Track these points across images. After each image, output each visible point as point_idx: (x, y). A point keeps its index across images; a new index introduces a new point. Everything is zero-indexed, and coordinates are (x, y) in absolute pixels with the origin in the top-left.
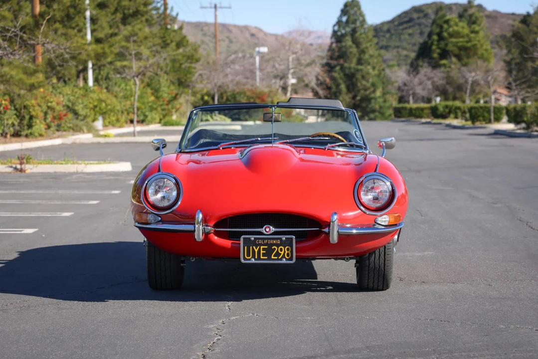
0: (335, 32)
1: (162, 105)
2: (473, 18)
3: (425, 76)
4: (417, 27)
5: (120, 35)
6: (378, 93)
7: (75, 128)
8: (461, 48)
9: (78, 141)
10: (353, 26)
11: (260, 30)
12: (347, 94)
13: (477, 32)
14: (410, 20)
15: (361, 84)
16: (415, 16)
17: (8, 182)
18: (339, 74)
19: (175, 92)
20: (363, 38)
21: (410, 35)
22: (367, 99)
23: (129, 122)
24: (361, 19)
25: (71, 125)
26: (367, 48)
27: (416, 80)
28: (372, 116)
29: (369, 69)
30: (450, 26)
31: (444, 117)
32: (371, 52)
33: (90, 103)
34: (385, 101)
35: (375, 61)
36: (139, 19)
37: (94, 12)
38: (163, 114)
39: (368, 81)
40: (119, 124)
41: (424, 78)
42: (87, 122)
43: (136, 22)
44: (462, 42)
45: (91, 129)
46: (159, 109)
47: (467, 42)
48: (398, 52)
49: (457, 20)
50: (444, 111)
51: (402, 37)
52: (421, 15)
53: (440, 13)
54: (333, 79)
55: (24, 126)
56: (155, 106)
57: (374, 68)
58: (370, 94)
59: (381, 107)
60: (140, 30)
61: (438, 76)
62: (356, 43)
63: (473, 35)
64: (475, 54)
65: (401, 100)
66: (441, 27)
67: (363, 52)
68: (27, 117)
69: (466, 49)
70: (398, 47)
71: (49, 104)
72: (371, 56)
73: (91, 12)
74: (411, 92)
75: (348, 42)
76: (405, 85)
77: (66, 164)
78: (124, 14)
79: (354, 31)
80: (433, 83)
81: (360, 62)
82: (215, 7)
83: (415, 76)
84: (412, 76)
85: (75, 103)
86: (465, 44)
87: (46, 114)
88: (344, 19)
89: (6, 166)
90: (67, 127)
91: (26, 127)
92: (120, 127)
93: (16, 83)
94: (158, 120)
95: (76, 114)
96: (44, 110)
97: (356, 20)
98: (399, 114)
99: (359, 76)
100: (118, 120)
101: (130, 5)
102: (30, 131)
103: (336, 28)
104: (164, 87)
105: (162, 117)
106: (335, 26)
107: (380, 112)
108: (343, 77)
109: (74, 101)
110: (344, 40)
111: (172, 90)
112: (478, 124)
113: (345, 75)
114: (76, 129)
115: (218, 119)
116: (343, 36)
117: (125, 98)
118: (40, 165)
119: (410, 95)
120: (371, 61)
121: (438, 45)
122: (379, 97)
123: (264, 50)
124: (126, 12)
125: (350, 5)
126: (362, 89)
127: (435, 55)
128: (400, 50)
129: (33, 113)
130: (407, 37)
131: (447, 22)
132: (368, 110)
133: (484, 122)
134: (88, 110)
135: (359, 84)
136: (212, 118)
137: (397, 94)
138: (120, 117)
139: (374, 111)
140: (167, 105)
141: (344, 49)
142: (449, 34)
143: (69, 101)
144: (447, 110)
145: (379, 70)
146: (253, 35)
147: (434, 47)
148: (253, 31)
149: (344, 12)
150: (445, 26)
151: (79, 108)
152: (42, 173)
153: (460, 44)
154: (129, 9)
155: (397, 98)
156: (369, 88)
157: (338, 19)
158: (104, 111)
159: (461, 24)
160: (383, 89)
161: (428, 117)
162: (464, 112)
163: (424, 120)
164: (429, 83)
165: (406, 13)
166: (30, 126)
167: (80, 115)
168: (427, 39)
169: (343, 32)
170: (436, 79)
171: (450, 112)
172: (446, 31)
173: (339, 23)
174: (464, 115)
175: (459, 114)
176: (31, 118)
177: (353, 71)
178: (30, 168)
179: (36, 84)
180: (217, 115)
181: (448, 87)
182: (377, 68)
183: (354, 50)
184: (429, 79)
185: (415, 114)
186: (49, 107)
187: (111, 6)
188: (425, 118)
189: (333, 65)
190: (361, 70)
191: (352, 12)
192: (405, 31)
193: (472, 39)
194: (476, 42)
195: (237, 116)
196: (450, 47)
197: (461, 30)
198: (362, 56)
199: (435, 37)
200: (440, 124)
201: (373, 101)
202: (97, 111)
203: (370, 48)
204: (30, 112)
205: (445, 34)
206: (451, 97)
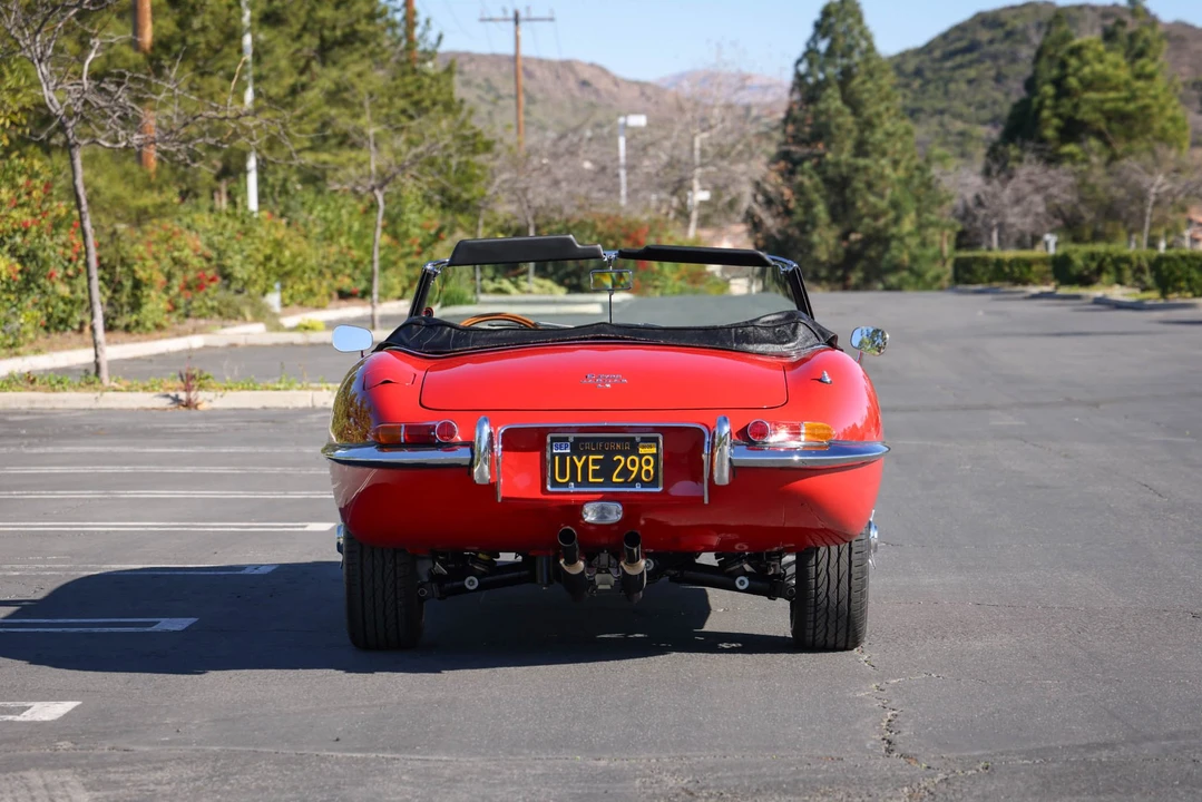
0: (800, 79)
1: (408, 254)
2: (1139, 44)
3: (1030, 182)
4: (988, 63)
5: (313, 88)
6: (908, 225)
7: (224, 310)
8: (1111, 116)
9: (241, 341)
10: (845, 61)
11: (604, 71)
12: (829, 226)
13: (1150, 77)
14: (972, 47)
15: (866, 202)
16: (984, 35)
17: (173, 428)
18: (811, 177)
19: (437, 223)
20: (869, 91)
21: (970, 82)
22: (880, 239)
23: (335, 295)
24: (864, 44)
25: (215, 304)
26: (879, 115)
27: (1007, 194)
28: (893, 279)
29: (883, 167)
30: (1085, 63)
31: (1086, 281)
32: (888, 126)
33: (258, 250)
34: (923, 244)
35: (899, 146)
36: (356, 50)
37: (262, 37)
38: (408, 277)
39: (882, 196)
40: (314, 301)
41: (1028, 188)
42: (250, 296)
43: (349, 59)
44: (1113, 100)
45: (260, 314)
46: (402, 264)
47: (1127, 100)
48: (942, 125)
49: (1101, 47)
50: (1087, 267)
51: (952, 87)
52: (999, 33)
53: (1057, 32)
54: (800, 190)
55: (122, 306)
56: (393, 258)
57: (896, 163)
58: (887, 226)
59: (914, 259)
60: (360, 75)
61: (1060, 183)
62: (852, 102)
63: (1140, 84)
64: (1147, 129)
65: (964, 240)
66: (1063, 65)
67: (868, 125)
68: (128, 284)
69: (1123, 117)
70: (942, 112)
71: (176, 254)
72: (889, 135)
73: (254, 37)
74: (994, 222)
75: (833, 101)
76: (979, 203)
77: (286, 389)
78: (322, 39)
79: (847, 74)
80: (1048, 198)
81: (861, 149)
82: (516, 20)
83: (1004, 184)
84: (996, 182)
85: (225, 251)
86: (1121, 104)
87: (169, 276)
88: (823, 45)
89: (156, 393)
90: (207, 308)
91: (126, 308)
92: (318, 307)
93: (107, 206)
94: (398, 292)
95: (226, 276)
96: (166, 270)
97: (851, 48)
98: (965, 275)
99: (859, 184)
100: (311, 292)
101: (336, 20)
102: (135, 317)
103: (803, 68)
104: (411, 211)
105: (406, 284)
106: (799, 62)
107: (911, 270)
108: (821, 186)
109: (223, 247)
110: (824, 95)
111: (429, 219)
112: (1174, 298)
113: (826, 181)
114: (229, 314)
115: (535, 289)
116: (821, 86)
117: (325, 239)
118: (229, 393)
119: (991, 229)
120: (887, 146)
121: (1055, 107)
122: (910, 234)
123: (639, 121)
124: (326, 33)
125: (838, 11)
126: (868, 215)
127: (1049, 133)
128: (947, 118)
129: (141, 274)
130: (963, 87)
131: (1076, 52)
132: (884, 264)
133: (1189, 294)
134: (252, 268)
135: (860, 204)
136: (517, 286)
137: (952, 226)
138: (315, 283)
139: (896, 268)
140: (419, 254)
141: (823, 119)
142: (1081, 81)
143: (210, 245)
144: (1094, 265)
145: (907, 169)
146: (585, 83)
147: (1046, 114)
148: (586, 75)
149: (822, 27)
150: (1073, 62)
151: (235, 263)
152: (235, 409)
153: (1108, 106)
154: (334, 28)
155: (954, 236)
156: (884, 213)
157: (808, 45)
158: (289, 267)
159: (1111, 57)
160: (919, 214)
161: (1044, 281)
162: (1140, 270)
163: (1034, 290)
164: (1038, 198)
165: (960, 29)
166: (136, 305)
167: (236, 279)
168: (1024, 94)
169: (821, 76)
170: (1054, 191)
171: (1100, 270)
172: (1074, 74)
173: (810, 54)
174: (1138, 275)
175: (1128, 273)
176: (137, 284)
177: (844, 170)
178: (208, 400)
179: (151, 210)
180: (532, 278)
181: (1082, 209)
182: (903, 164)
183: (848, 120)
184: (1038, 190)
185: (1008, 275)
186: (176, 261)
187: (292, 20)
188: (1035, 284)
189: (796, 157)
190: (866, 168)
191: (840, 28)
192: (957, 74)
193: (1139, 93)
194: (1147, 101)
195: (575, 281)
196: (1086, 114)
197: (1110, 71)
198: (867, 134)
199: (1049, 90)
200: (1077, 297)
201: (894, 244)
202: (272, 268)
203: (885, 117)
204: (134, 272)
205: (1073, 82)
206: (1087, 233)
